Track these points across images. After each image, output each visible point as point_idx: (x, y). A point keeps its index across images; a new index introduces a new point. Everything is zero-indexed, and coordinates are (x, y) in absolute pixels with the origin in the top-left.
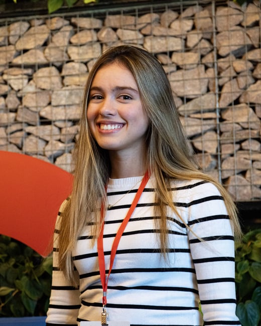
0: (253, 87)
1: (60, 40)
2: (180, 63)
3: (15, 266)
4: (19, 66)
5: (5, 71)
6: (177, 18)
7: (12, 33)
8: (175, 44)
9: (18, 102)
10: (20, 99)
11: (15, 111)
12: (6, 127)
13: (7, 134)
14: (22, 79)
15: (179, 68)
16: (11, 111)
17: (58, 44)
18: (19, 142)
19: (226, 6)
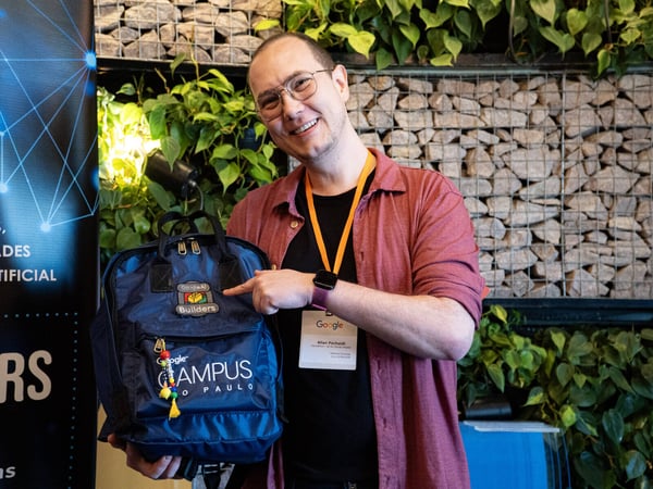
0: (601, 173)
1: (387, 102)
2: (523, 142)
6: (520, 90)
8: (519, 120)
15: (520, 146)
17: (384, 108)
19: (577, 80)
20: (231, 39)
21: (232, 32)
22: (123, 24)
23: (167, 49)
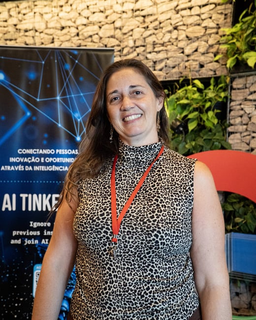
3: (244, 206)
4: (251, 100)
5: (242, 103)
7: (248, 82)
9: (249, 120)
10: (250, 118)
11: (247, 124)
12: (241, 133)
13: (241, 137)
14: (252, 107)
16: (244, 124)
18: (248, 142)
20: (205, 66)
21: (205, 62)
22: (166, 66)
23: (181, 73)
